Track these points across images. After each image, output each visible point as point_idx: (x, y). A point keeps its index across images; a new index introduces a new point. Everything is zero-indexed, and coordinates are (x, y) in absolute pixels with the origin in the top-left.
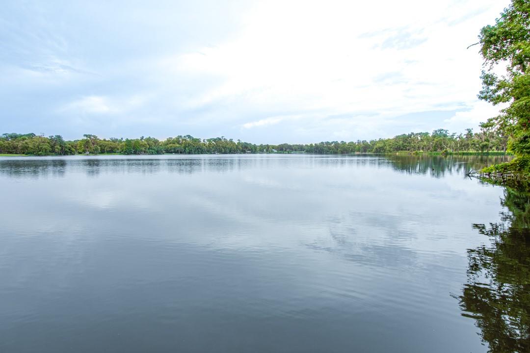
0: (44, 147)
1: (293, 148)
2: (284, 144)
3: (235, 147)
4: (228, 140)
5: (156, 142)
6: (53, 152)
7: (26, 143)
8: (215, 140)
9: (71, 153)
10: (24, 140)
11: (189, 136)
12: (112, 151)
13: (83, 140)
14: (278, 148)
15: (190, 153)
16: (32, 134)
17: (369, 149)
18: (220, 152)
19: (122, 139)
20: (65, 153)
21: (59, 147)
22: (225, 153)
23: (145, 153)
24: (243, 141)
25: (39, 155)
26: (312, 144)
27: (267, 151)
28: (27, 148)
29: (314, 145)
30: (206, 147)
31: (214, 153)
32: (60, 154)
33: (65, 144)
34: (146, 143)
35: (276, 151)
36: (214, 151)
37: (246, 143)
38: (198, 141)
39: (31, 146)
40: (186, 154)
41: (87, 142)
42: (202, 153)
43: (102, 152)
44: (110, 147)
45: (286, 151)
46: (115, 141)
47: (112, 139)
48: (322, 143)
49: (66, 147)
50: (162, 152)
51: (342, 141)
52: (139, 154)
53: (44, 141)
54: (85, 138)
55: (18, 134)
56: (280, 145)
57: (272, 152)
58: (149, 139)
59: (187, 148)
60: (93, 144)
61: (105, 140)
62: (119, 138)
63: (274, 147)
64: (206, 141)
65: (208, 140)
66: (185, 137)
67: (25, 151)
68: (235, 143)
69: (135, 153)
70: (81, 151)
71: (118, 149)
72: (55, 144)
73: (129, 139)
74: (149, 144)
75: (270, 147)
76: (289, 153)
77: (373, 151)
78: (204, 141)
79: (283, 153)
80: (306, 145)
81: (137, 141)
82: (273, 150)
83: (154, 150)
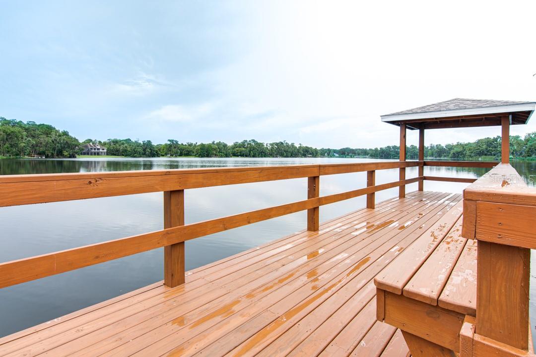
0: (139, 150)
1: (356, 152)
2: (346, 148)
3: (296, 151)
4: (290, 144)
5: (225, 146)
6: (144, 154)
7: (126, 147)
8: (277, 144)
9: (157, 155)
10: (123, 144)
11: (254, 141)
12: (188, 154)
13: (166, 145)
14: (340, 152)
15: (254, 156)
16: (129, 139)
17: (445, 154)
18: (282, 155)
19: (196, 143)
20: (153, 155)
21: (149, 150)
22: (287, 156)
23: (216, 156)
24: (304, 145)
25: (134, 157)
26: (377, 148)
27: (328, 155)
28: (126, 151)
29: (379, 149)
30: (269, 150)
31: (276, 157)
32: (149, 156)
33: (153, 148)
34: (217, 147)
35: (337, 155)
36: (276, 155)
37: (307, 147)
38: (262, 144)
39: (129, 149)
40: (251, 157)
41: (170, 146)
42: (265, 157)
43: (181, 155)
44: (187, 151)
45: (348, 155)
46: (190, 145)
47: (188, 143)
48: (388, 147)
49: (154, 150)
50: (230, 155)
51: (412, 146)
52: (211, 157)
53: (138, 145)
54: (169, 143)
55: (118, 139)
56: (341, 149)
57: (333, 156)
58: (219, 144)
59: (252, 152)
60: (175, 148)
61: (182, 144)
62: (194, 143)
63: (335, 151)
64: (268, 145)
65: (271, 144)
66: (250, 141)
67: (125, 153)
68: (296, 147)
69: (208, 156)
70: (164, 154)
71: (193, 152)
72: (146, 148)
73: (204, 143)
74: (219, 148)
75: (332, 151)
76: (351, 157)
77: (450, 156)
78: (267, 145)
79: (345, 157)
80: (370, 150)
81: (209, 145)
82: (335, 154)
83: (223, 153)
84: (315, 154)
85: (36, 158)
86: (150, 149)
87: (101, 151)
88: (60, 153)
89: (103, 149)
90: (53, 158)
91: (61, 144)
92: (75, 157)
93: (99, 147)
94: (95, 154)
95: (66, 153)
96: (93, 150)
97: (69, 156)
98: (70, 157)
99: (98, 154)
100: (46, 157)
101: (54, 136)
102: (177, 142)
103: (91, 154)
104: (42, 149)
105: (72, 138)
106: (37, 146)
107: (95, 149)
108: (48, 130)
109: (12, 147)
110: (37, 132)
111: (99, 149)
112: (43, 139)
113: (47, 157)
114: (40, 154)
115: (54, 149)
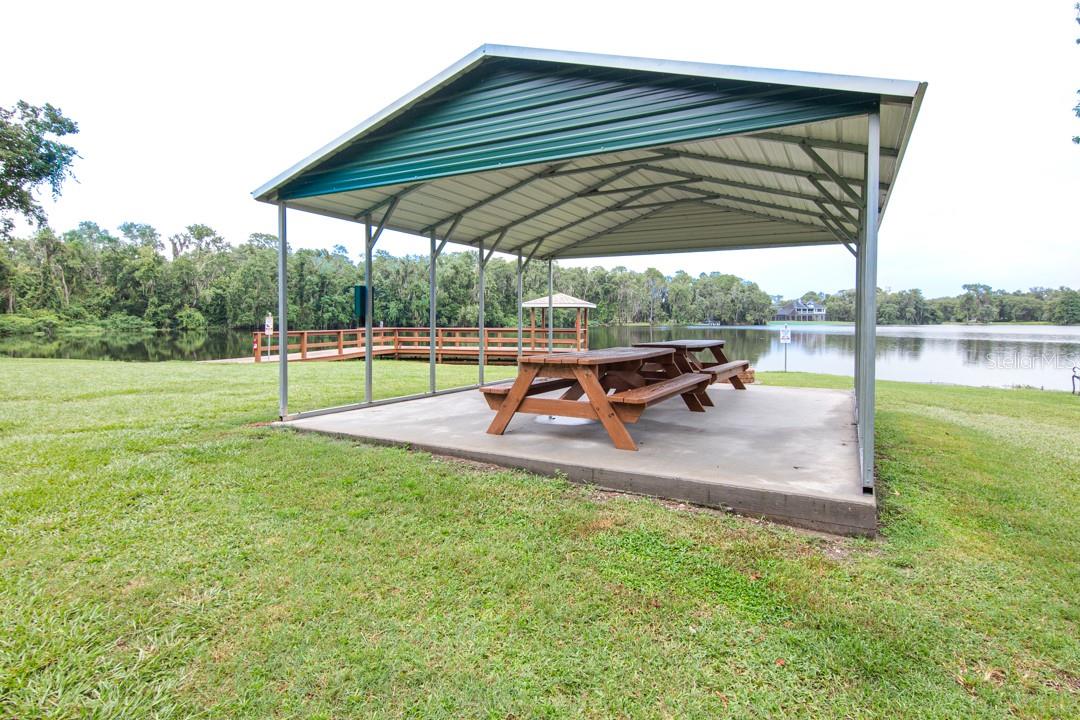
0: (888, 309)
6: (901, 317)
9: (934, 320)
20: (924, 321)
21: (913, 309)
32: (915, 323)
33: (925, 304)
41: (969, 299)
43: (1005, 316)
44: (1024, 309)
49: (926, 310)
53: (889, 300)
54: (966, 291)
60: (982, 302)
70: (960, 317)
71: (1043, 313)
72: (906, 306)
87: (815, 312)
88: (742, 319)
89: (819, 310)
90: (733, 325)
91: (743, 304)
92: (765, 324)
93: (812, 307)
94: (804, 318)
95: (749, 318)
96: (802, 312)
98: (756, 324)
99: (810, 318)
100: (722, 325)
101: (734, 292)
102: (987, 288)
103: (799, 319)
104: (717, 313)
105: (761, 294)
106: (712, 308)
107: (805, 310)
108: (729, 283)
110: (715, 288)
111: (811, 310)
112: (720, 297)
113: (724, 323)
114: (716, 319)
115: (734, 312)
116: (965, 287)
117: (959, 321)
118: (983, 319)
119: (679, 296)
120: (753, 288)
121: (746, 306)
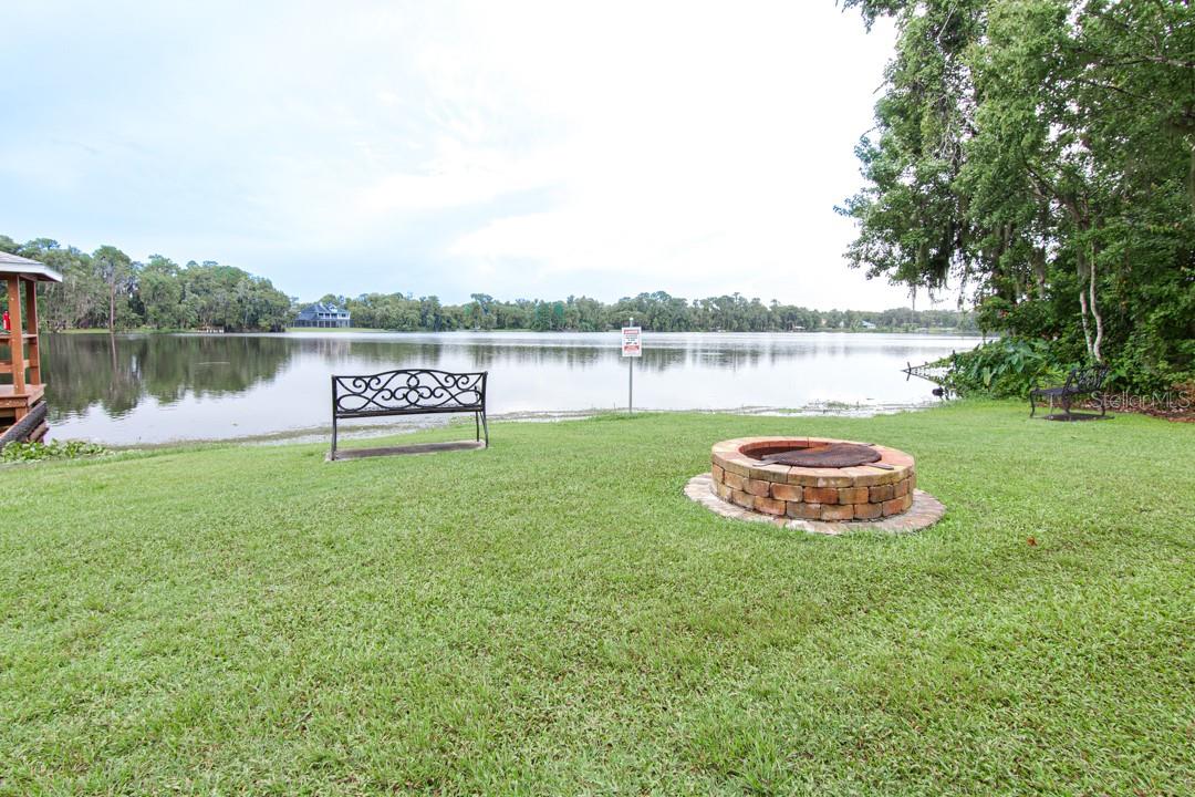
0: (411, 316)
2: (899, 309)
3: (764, 316)
4: (750, 301)
5: (593, 305)
6: (422, 325)
7: (388, 310)
8: (718, 301)
9: (450, 327)
10: (386, 303)
11: (662, 294)
12: (516, 324)
13: (468, 304)
14: (880, 319)
15: (661, 329)
18: (728, 327)
20: (442, 328)
21: (432, 317)
22: (740, 329)
23: (574, 328)
25: (403, 331)
27: (847, 325)
28: (387, 318)
30: (698, 316)
31: (714, 331)
32: (434, 330)
33: (442, 312)
34: (576, 309)
35: (873, 327)
36: (716, 325)
37: (793, 308)
38: (679, 303)
39: (393, 315)
40: (653, 330)
41: (477, 307)
42: (688, 331)
43: (501, 326)
44: (514, 318)
45: (898, 325)
46: (523, 304)
47: (518, 301)
49: (443, 317)
50: (604, 326)
52: (561, 331)
53: (412, 306)
54: (474, 300)
56: (886, 312)
57: (863, 329)
58: (582, 301)
59: (656, 319)
60: (486, 311)
61: (507, 304)
62: (532, 300)
63: (868, 317)
64: (699, 303)
65: (703, 302)
66: (654, 295)
67: (385, 323)
68: (765, 308)
69: (555, 329)
70: (468, 325)
71: (526, 321)
72: (426, 313)
73: (546, 302)
74: (581, 312)
75: (859, 316)
76: (907, 331)
78: (694, 304)
79: (891, 332)
81: (558, 306)
82: (865, 323)
83: (590, 322)
84: (812, 324)
85: (210, 333)
86: (435, 315)
87: (339, 318)
88: (254, 324)
89: (344, 315)
90: (241, 332)
91: (254, 305)
92: (284, 331)
93: (335, 311)
94: (328, 324)
95: (263, 323)
96: (324, 317)
97: (269, 328)
98: (272, 331)
99: (334, 325)
100: (226, 331)
101: (241, 290)
102: (489, 298)
103: (321, 325)
104: (219, 316)
105: (276, 294)
106: (211, 309)
107: (327, 315)
108: (233, 277)
109: (162, 311)
110: (213, 282)
111: (335, 315)
112: (221, 295)
113: (228, 329)
114: (218, 324)
115: (242, 315)
116: (473, 296)
117: (467, 328)
118: (486, 327)
119: (158, 291)
120: (266, 285)
121: (258, 307)
